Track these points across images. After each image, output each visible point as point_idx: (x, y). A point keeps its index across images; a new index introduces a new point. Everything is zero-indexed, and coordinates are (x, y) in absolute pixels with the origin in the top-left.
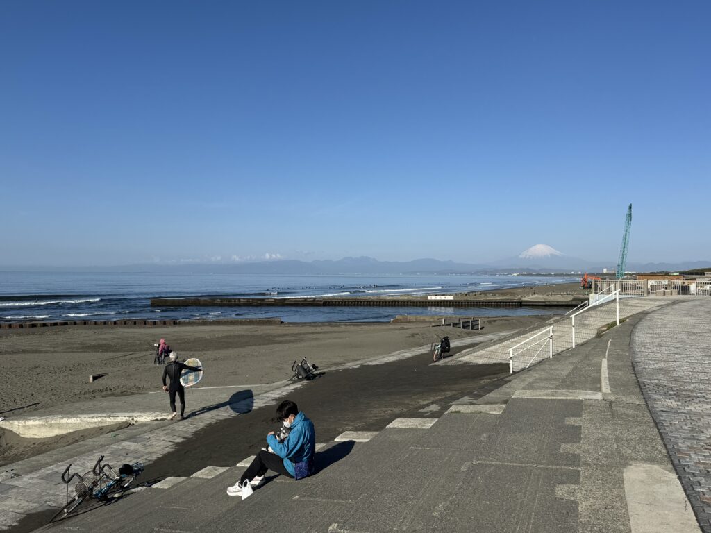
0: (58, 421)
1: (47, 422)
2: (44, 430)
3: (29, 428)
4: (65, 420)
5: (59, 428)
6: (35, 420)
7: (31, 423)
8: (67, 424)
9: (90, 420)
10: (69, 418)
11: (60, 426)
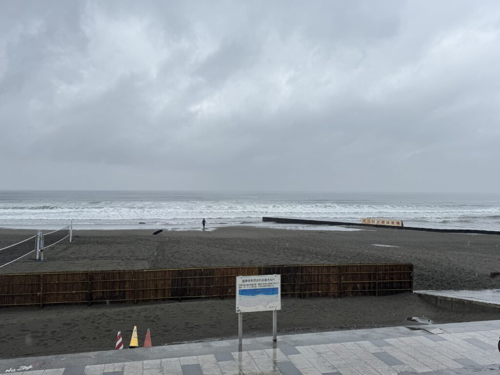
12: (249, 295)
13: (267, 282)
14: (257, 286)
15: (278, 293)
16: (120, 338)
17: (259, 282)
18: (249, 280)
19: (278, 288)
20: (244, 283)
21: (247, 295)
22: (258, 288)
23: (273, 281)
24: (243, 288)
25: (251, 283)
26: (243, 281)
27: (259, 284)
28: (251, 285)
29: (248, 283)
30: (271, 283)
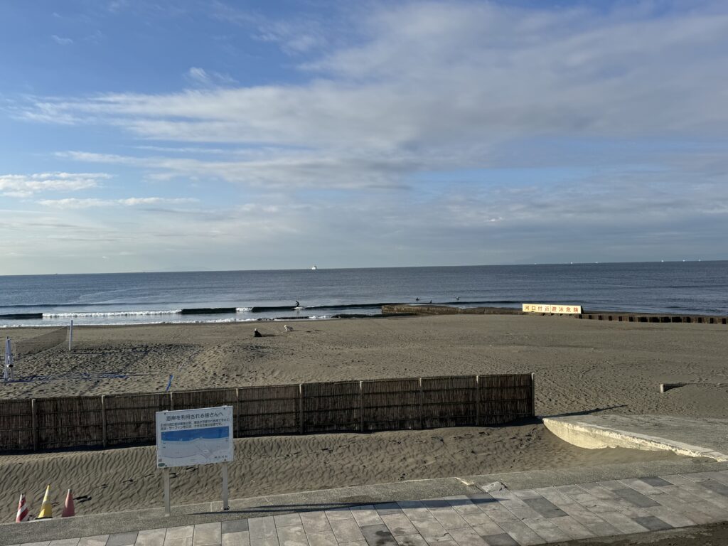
0: (601, 433)
1: (591, 431)
2: (589, 439)
3: (576, 433)
4: (607, 434)
5: (602, 441)
6: (581, 426)
7: (577, 428)
8: (609, 438)
9: (630, 439)
10: (611, 432)
11: (604, 439)
12: (178, 440)
13: (210, 418)
14: (193, 425)
15: (228, 435)
16: (23, 505)
17: (195, 420)
18: (178, 417)
19: (228, 427)
20: (169, 422)
21: (176, 440)
22: (193, 428)
23: (220, 417)
24: (168, 430)
25: (182, 421)
26: (168, 418)
27: (195, 422)
28: (181, 424)
29: (176, 421)
30: (217, 420)
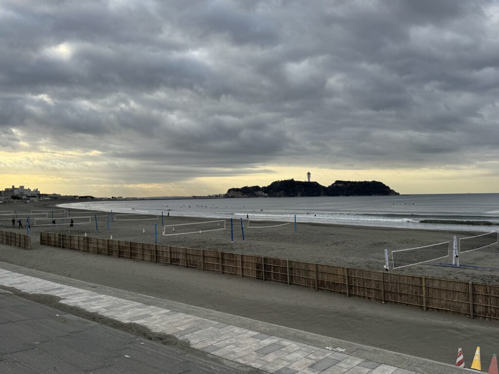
16: (460, 355)
